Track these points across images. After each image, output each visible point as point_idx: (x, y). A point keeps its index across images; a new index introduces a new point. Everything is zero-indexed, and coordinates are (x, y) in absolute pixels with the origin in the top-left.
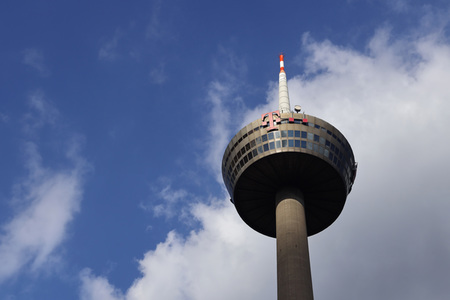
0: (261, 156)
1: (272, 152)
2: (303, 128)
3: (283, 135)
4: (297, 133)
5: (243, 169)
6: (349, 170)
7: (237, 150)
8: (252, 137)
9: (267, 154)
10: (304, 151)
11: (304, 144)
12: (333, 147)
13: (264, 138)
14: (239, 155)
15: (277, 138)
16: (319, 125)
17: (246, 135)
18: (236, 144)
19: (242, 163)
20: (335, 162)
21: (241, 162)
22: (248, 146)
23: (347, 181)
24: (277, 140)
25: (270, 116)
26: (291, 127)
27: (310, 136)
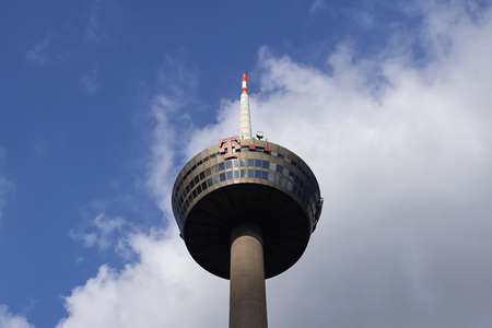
0: (216, 187)
1: (229, 183)
2: (265, 157)
3: (242, 164)
4: (258, 162)
5: (195, 201)
6: (313, 206)
7: (190, 178)
8: (207, 165)
9: (223, 184)
10: (264, 182)
11: (265, 175)
12: (297, 179)
13: (221, 166)
14: (192, 184)
15: (235, 168)
16: (283, 154)
17: (201, 163)
18: (190, 172)
19: (195, 194)
20: (299, 196)
21: (194, 192)
22: (203, 175)
23: (312, 218)
24: (235, 169)
25: (229, 142)
26: (252, 155)
27: (273, 166)
